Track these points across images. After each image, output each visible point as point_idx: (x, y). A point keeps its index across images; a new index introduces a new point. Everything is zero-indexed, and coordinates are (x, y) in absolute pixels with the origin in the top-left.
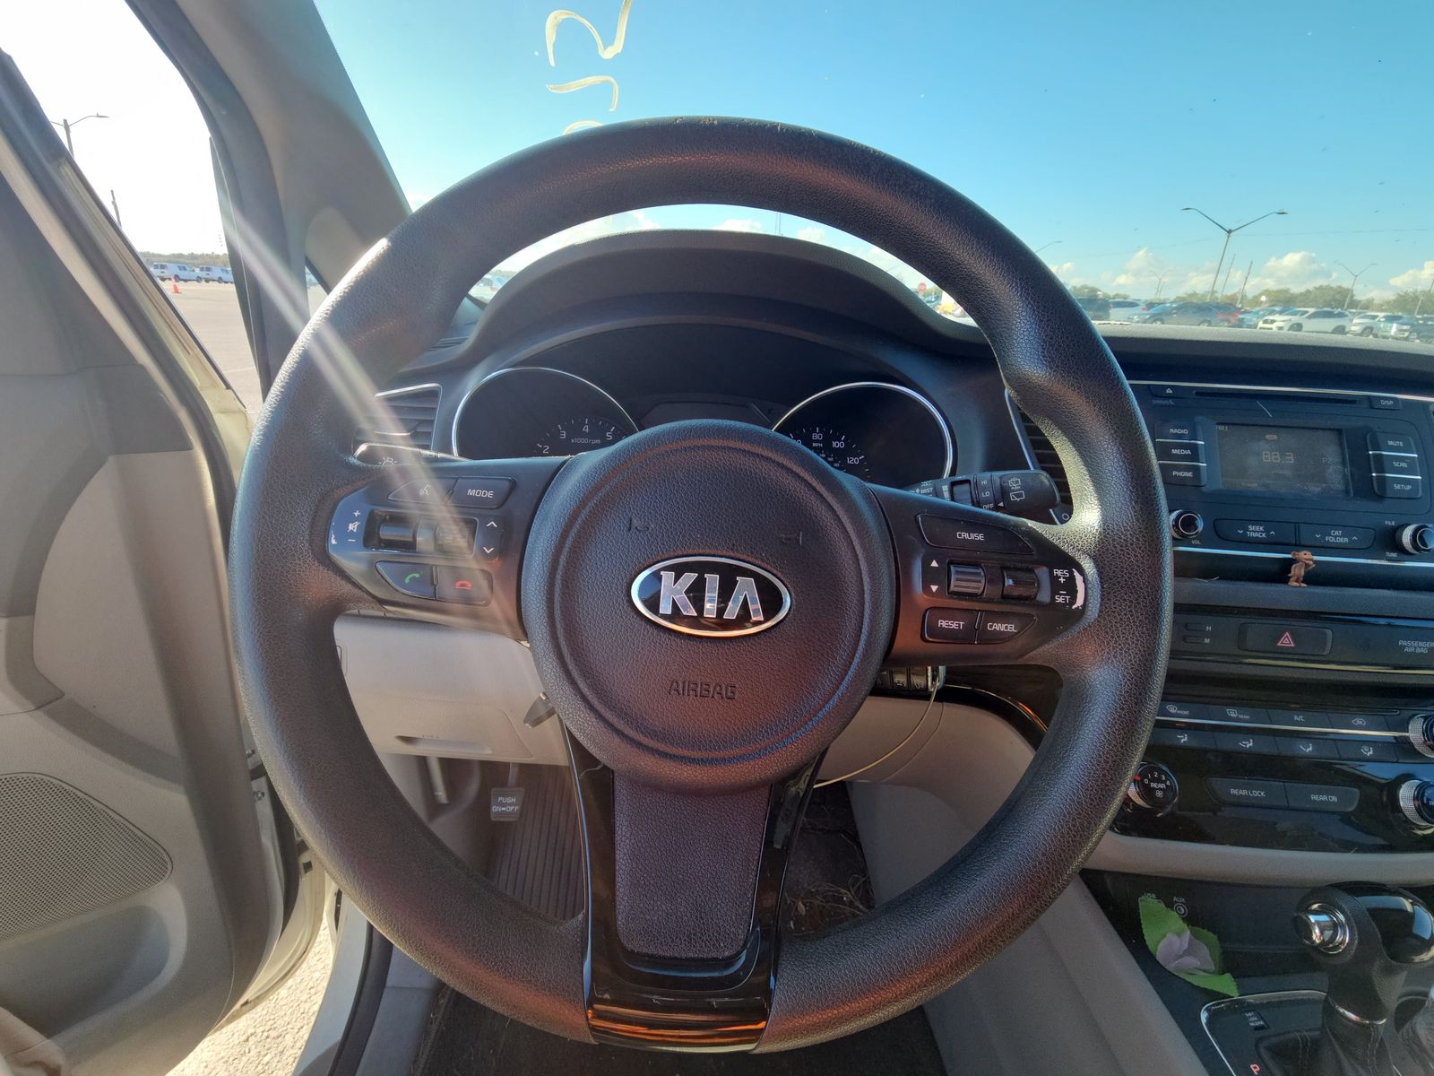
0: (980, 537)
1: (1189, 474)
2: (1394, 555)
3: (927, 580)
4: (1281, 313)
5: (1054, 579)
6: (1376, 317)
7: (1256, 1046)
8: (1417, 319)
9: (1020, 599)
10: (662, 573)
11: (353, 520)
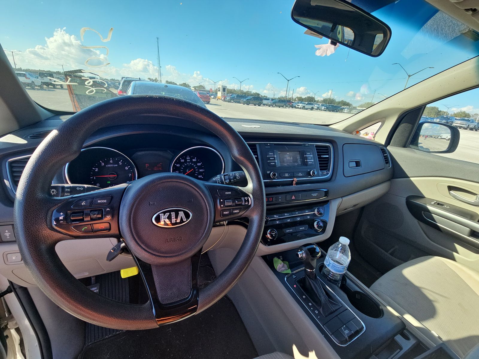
0: (230, 193)
1: (274, 164)
2: (310, 177)
3: (221, 204)
4: (301, 103)
5: (245, 199)
6: (319, 105)
7: (295, 282)
8: (328, 106)
9: (239, 205)
10: (160, 214)
11: (61, 216)
